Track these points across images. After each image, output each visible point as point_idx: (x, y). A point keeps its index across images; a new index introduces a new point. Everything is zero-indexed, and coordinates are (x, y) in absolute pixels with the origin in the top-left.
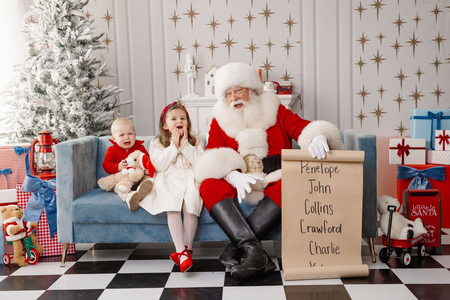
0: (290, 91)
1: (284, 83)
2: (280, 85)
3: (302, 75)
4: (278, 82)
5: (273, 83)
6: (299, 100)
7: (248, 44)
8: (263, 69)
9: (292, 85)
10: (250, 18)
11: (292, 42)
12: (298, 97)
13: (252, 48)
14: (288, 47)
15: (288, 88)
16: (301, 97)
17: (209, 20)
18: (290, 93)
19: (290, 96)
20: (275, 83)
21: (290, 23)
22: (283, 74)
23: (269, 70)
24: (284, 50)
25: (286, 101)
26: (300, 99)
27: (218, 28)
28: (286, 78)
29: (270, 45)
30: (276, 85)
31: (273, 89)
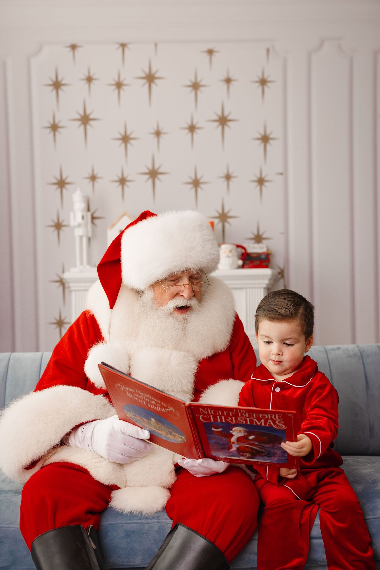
0: (265, 262)
1: (254, 248)
2: (249, 251)
3: (286, 234)
4: (245, 245)
5: (235, 247)
6: (280, 278)
7: (189, 176)
8: (216, 221)
9: (269, 252)
10: (192, 128)
11: (268, 174)
12: (279, 273)
13: (196, 183)
14: (261, 181)
15: (263, 257)
16: (285, 273)
17: (118, 131)
18: (267, 267)
19: (267, 272)
20: (238, 246)
21: (265, 139)
22: (251, 231)
23: (227, 225)
24: (255, 188)
25: (261, 281)
26: (283, 276)
27: (133, 146)
28: (258, 239)
29: (228, 177)
30: (240, 250)
31: (236, 258)
